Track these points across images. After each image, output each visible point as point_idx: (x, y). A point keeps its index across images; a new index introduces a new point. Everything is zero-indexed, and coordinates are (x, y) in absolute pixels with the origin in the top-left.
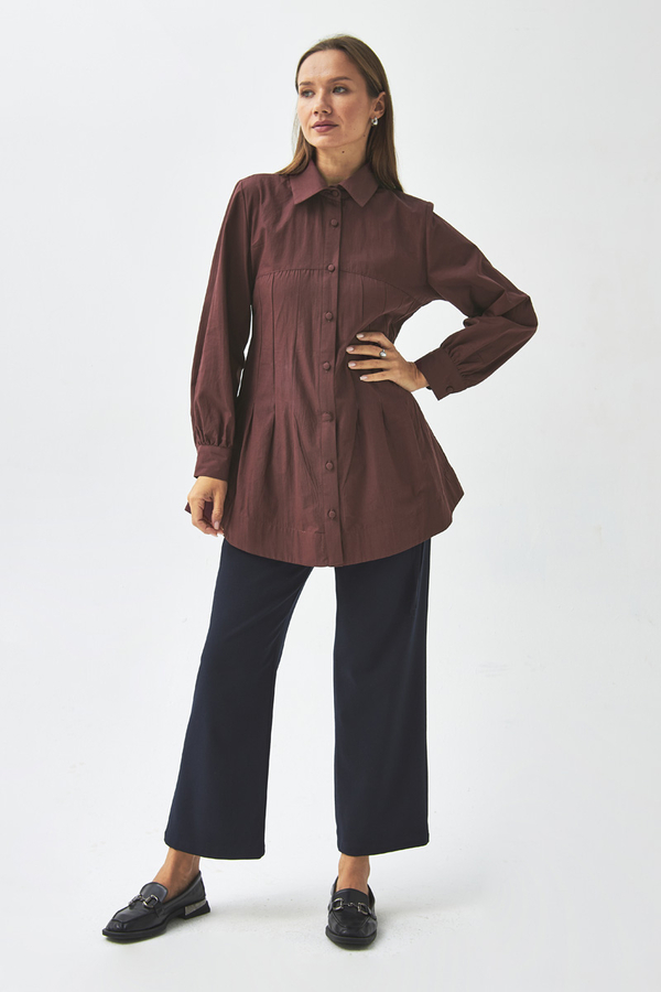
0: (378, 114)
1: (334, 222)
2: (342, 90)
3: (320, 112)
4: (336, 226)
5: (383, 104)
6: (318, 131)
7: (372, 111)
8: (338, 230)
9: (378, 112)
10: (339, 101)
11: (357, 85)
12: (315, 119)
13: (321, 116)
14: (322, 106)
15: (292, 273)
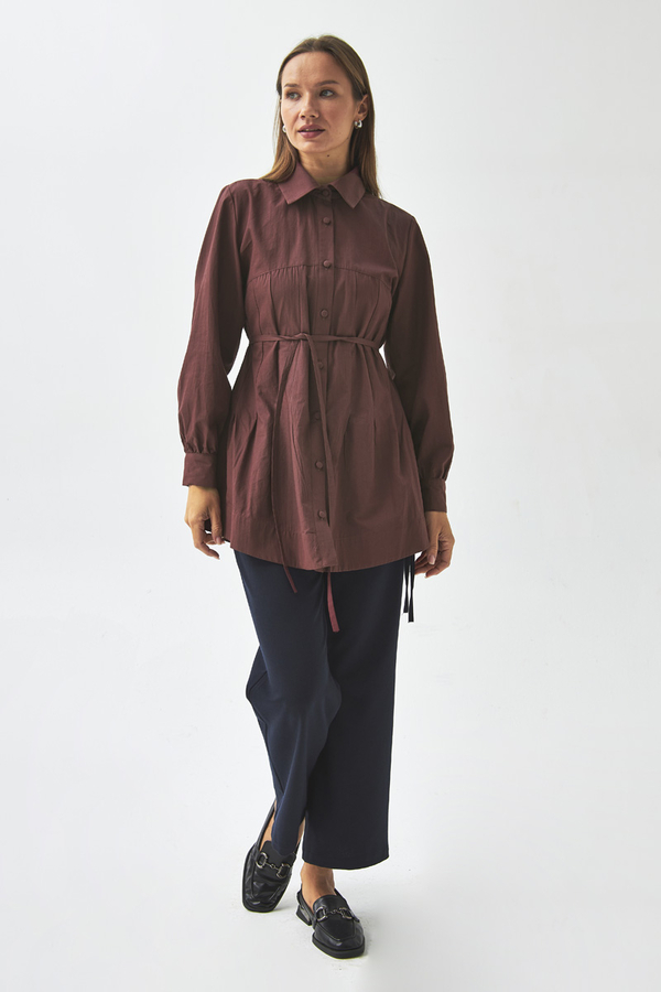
0: (362, 116)
1: (326, 220)
2: (329, 94)
3: (307, 117)
4: (329, 224)
5: (366, 106)
6: (304, 136)
7: (356, 113)
8: (331, 228)
9: (361, 115)
10: (326, 104)
11: (343, 88)
12: (301, 124)
13: (308, 121)
14: (309, 111)
15: (290, 270)
